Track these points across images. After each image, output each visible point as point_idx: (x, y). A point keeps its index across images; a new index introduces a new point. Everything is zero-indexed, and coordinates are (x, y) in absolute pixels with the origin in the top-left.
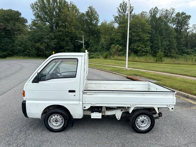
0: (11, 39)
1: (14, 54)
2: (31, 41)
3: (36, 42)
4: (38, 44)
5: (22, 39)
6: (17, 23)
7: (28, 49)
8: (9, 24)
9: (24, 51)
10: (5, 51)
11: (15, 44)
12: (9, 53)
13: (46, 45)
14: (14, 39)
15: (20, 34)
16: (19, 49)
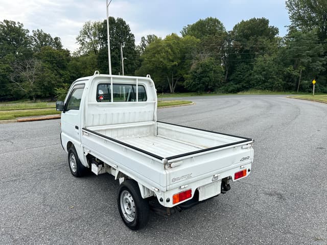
0: (250, 65)
1: (251, 87)
2: (279, 63)
3: (286, 65)
4: (290, 69)
5: (265, 63)
6: (260, 39)
7: (272, 78)
8: (248, 42)
9: (264, 82)
10: (239, 82)
11: (253, 72)
12: (245, 85)
13: (304, 69)
14: (253, 63)
15: (263, 55)
16: (256, 79)
